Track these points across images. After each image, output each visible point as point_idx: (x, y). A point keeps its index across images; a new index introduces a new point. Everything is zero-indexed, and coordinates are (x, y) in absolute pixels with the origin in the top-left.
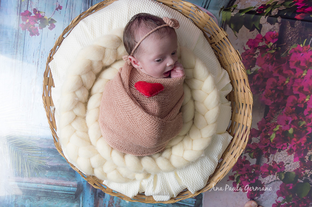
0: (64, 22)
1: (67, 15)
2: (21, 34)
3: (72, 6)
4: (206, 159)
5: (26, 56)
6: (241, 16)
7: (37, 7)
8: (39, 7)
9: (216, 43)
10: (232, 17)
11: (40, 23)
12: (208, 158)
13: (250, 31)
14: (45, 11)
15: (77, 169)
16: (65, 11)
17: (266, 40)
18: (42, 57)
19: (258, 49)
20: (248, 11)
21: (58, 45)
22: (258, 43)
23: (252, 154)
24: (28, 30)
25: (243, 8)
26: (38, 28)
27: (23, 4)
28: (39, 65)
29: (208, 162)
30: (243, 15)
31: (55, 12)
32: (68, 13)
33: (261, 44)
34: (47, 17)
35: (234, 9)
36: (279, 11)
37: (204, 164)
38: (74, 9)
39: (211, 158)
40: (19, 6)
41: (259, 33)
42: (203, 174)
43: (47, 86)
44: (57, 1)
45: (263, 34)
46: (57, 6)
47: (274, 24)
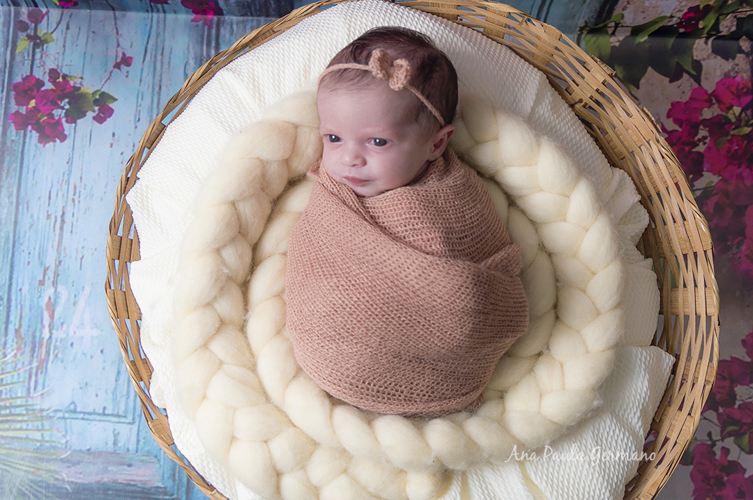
0: (138, 98)
1: (148, 79)
2: (13, 141)
3: (162, 54)
4: (608, 422)
5: (28, 203)
6: (639, 43)
7: (60, 64)
8: (65, 64)
9: (586, 100)
10: (613, 47)
11: (67, 107)
12: (615, 421)
13: (671, 81)
14: (83, 73)
15: (222, 494)
16: (142, 69)
17: (719, 102)
18: (76, 202)
19: (701, 127)
20: (656, 27)
21: (148, 145)
22: (700, 110)
23: (746, 439)
24: (33, 129)
25: (640, 21)
26: (64, 120)
27: (18, 59)
28: (65, 225)
29: (614, 432)
30: (645, 41)
31: (111, 72)
32: (151, 75)
33: (707, 114)
34: (89, 87)
35: (617, 25)
36: (740, 22)
37: (604, 439)
38: (166, 60)
39: (623, 420)
40: (8, 65)
41: (696, 85)
42: (605, 471)
43: (117, 262)
44: (118, 45)
45: (709, 85)
46: (116, 56)
47: (734, 58)
